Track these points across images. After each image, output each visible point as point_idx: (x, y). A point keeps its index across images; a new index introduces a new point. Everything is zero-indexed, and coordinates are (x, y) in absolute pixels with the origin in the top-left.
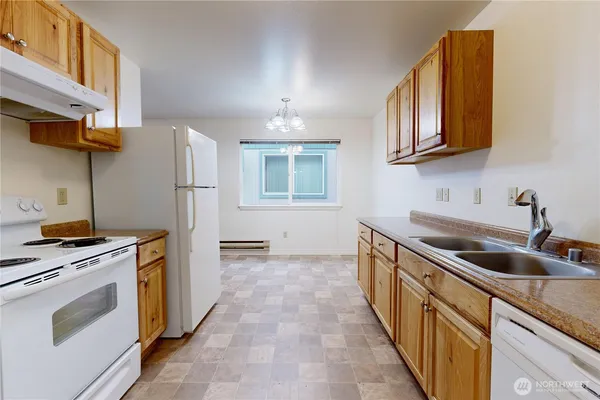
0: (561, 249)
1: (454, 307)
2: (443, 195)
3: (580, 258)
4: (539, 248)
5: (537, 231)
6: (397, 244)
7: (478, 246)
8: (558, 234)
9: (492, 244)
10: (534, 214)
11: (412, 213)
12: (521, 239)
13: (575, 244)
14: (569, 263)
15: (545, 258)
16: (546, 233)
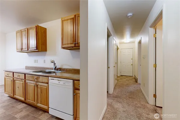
0: (58, 69)
1: (42, 82)
2: (36, 61)
3: (60, 70)
4: (55, 70)
5: (55, 67)
6: (25, 74)
7: (45, 71)
8: (57, 67)
9: (47, 71)
10: (54, 64)
11: (26, 67)
12: (52, 69)
13: (59, 68)
14: (59, 71)
15: (56, 71)
16: (56, 67)
